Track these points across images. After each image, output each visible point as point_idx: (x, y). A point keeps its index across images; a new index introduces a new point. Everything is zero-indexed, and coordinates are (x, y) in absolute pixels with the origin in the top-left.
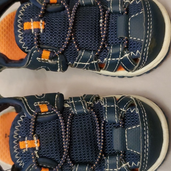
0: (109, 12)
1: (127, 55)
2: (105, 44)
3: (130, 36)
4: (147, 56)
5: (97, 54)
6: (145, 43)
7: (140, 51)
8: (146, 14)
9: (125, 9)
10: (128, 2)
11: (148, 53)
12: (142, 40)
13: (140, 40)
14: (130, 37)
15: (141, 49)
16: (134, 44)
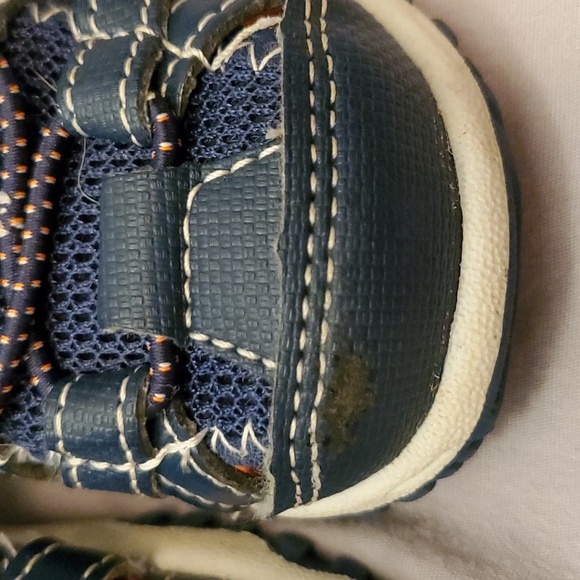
0: (61, 133)
1: (183, 448)
3: (188, 322)
6: (289, 385)
9: (161, 117)
10: (195, 60)
11: (315, 448)
12: (268, 363)
13: (259, 363)
14: (193, 329)
16: (223, 381)
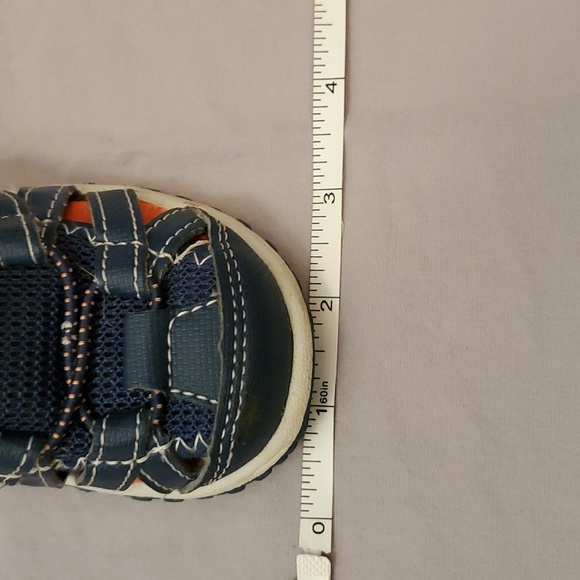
0: (96, 292)
1: (160, 449)
2: (82, 413)
3: (170, 384)
4: (231, 455)
5: (48, 448)
6: (224, 411)
7: (206, 437)
8: (229, 311)
9: (155, 286)
10: (166, 258)
11: (232, 444)
12: (213, 402)
13: (208, 402)
14: (172, 388)
15: (210, 432)
16: (187, 413)
